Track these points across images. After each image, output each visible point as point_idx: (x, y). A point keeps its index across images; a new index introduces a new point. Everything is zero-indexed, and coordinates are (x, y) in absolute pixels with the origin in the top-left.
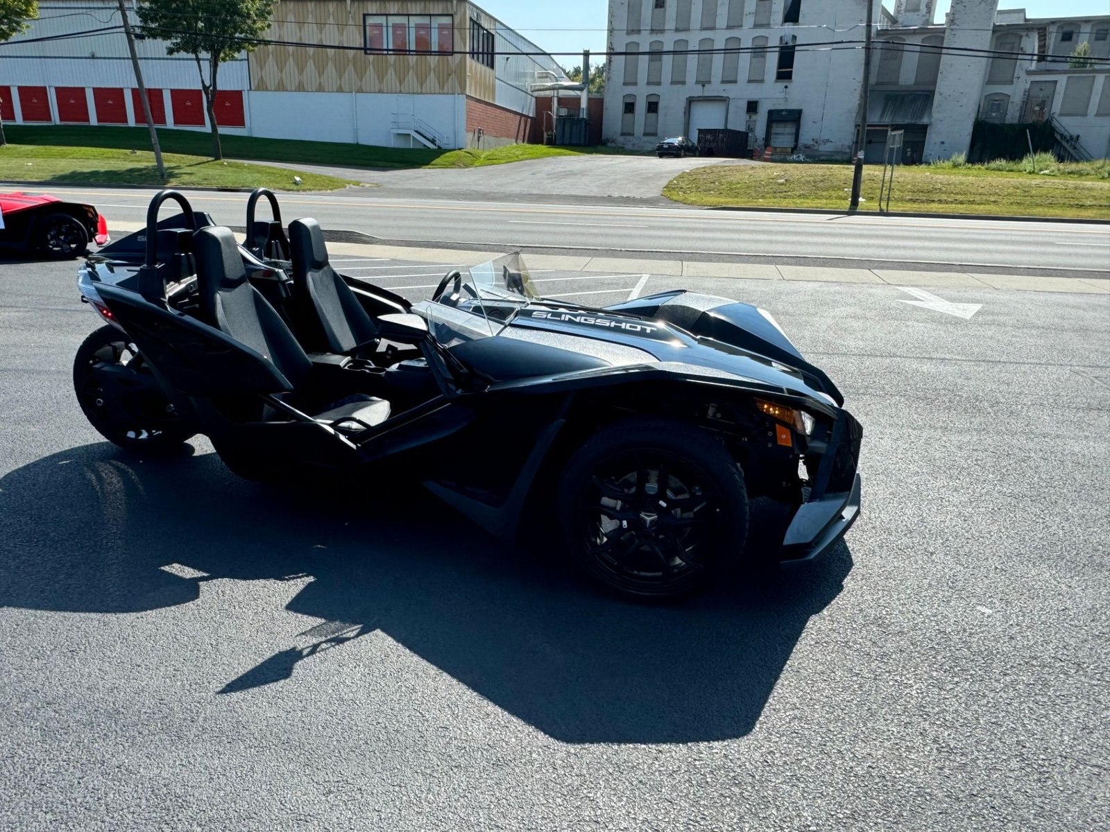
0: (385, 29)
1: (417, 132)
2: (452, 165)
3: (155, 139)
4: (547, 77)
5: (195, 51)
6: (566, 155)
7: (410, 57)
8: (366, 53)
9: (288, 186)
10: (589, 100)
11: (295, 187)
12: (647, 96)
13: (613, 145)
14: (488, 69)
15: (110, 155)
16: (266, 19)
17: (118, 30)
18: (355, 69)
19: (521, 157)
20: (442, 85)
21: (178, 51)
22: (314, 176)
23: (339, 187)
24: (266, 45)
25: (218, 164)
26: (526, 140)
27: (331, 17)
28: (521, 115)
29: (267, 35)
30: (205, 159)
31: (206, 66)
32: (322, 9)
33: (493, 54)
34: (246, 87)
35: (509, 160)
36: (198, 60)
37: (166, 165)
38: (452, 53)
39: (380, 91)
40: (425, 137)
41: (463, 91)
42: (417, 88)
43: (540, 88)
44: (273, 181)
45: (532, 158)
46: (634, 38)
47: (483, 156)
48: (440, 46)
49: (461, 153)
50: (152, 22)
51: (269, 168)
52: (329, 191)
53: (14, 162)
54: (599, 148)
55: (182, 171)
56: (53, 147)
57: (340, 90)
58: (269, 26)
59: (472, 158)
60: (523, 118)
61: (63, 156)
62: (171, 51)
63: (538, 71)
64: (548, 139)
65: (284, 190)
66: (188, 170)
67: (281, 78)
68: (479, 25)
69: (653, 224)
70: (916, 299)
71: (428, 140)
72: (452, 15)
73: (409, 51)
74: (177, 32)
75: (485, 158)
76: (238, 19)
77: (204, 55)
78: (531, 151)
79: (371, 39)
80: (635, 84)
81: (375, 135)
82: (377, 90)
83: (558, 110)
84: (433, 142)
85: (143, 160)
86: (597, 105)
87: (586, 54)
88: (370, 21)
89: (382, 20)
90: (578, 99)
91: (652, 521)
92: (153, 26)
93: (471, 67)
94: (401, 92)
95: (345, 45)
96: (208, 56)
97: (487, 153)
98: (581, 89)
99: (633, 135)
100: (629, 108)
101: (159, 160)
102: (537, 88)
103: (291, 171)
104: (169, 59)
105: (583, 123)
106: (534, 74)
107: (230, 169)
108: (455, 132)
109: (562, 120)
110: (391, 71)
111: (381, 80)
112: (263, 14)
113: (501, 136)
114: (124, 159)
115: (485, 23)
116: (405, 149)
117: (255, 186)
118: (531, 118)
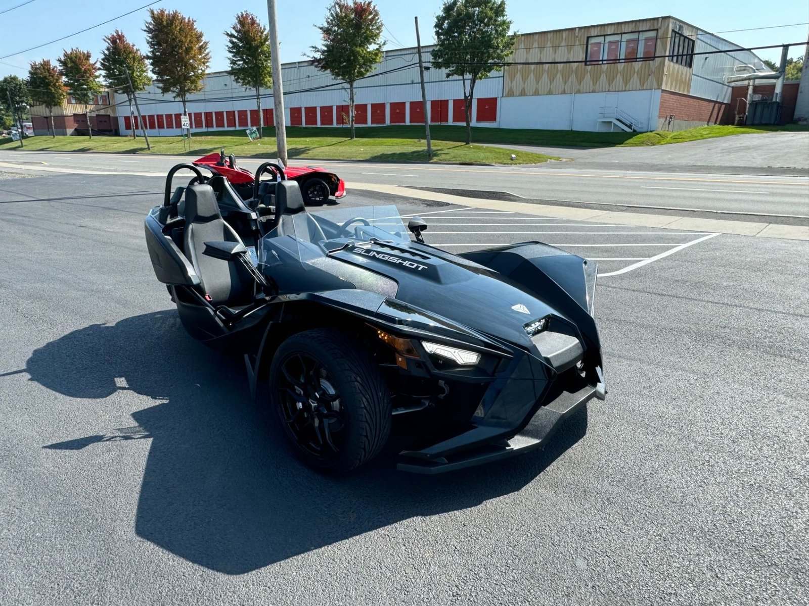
0: (602, 45)
1: (618, 120)
2: (642, 144)
3: (428, 132)
4: (744, 70)
5: (462, 74)
6: (749, 133)
7: (619, 64)
8: (586, 65)
9: (505, 161)
10: (785, 86)
11: (510, 162)
14: (686, 69)
15: (406, 143)
16: (510, 48)
17: (416, 65)
18: (577, 77)
19: (705, 136)
20: (642, 83)
21: (452, 75)
22: (527, 154)
23: (543, 162)
25: (467, 147)
26: (718, 122)
27: (564, 41)
28: (716, 102)
29: (509, 59)
30: (459, 144)
31: (468, 83)
32: (558, 37)
33: (692, 55)
34: (501, 95)
35: (693, 138)
36: (464, 79)
37: (434, 148)
38: (653, 58)
39: (593, 92)
40: (624, 123)
41: (659, 87)
42: (622, 87)
43: (736, 79)
44: (497, 158)
45: (716, 137)
47: (671, 136)
48: (644, 53)
49: (652, 134)
50: (439, 58)
51: (499, 148)
52: (533, 164)
53: (354, 149)
54: (788, 126)
55: (443, 152)
56: (378, 139)
57: (564, 92)
58: (512, 53)
59: (660, 138)
60: (717, 105)
61: (381, 144)
62: (448, 75)
63: (737, 65)
64: (738, 121)
65: (501, 163)
66: (446, 151)
67: (524, 88)
68: (681, 35)
69: (775, 191)
71: (626, 125)
72: (657, 30)
73: (619, 60)
74: (452, 63)
75: (671, 138)
76: (491, 51)
77: (468, 76)
78: (718, 131)
79: (591, 54)
81: (585, 123)
83: (752, 96)
84: (630, 127)
85: (420, 145)
86: (792, 89)
87: (786, 47)
88: (592, 41)
89: (601, 39)
90: (773, 86)
92: (440, 61)
93: (669, 66)
94: (609, 91)
95: (571, 60)
96: (471, 76)
97: (674, 134)
98: (776, 77)
101: (429, 145)
102: (733, 80)
103: (512, 150)
104: (447, 81)
105: (775, 106)
106: (733, 68)
107: (473, 150)
108: (649, 119)
109: (754, 104)
110: (603, 77)
111: (595, 83)
112: (508, 45)
113: (693, 120)
114: (413, 146)
115: (686, 33)
116: (606, 133)
117: (484, 161)
118: (725, 104)
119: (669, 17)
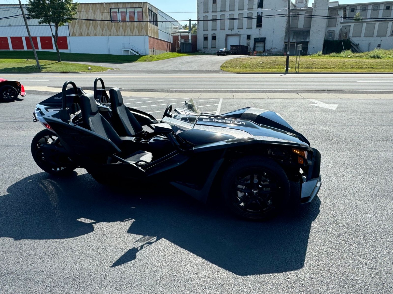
0: (118, 13)
1: (131, 49)
2: (145, 61)
3: (36, 55)
4: (176, 29)
5: (49, 23)
6: (185, 56)
7: (127, 23)
8: (111, 22)
9: (86, 71)
10: (192, 36)
11: (88, 71)
12: (212, 34)
13: (201, 52)
14: (156, 27)
15: (19, 61)
16: (75, 10)
17: (21, 16)
18: (108, 28)
19: (169, 57)
20: (140, 33)
21: (43, 23)
22: (96, 67)
23: (105, 70)
24: (75, 20)
25: (60, 63)
26: (170, 51)
27: (98, 9)
28: (168, 42)
29: (75, 16)
30: (54, 62)
31: (53, 28)
32: (95, 6)
33: (157, 21)
34: (68, 35)
35: (165, 58)
36: (50, 26)
37: (40, 64)
38: (143, 21)
39: (117, 35)
40: (134, 51)
41: (147, 35)
42: (131, 34)
43: (174, 32)
44: (81, 69)
45: (173, 57)
46: (206, 14)
47: (155, 57)
48: (138, 19)
49: (148, 56)
50: (32, 13)
51: (79, 64)
52: (101, 72)
54: (196, 53)
55: (46, 66)
57: (103, 35)
58: (76, 13)
59: (152, 58)
60: (169, 43)
61: (1, 62)
62: (40, 23)
63: (173, 26)
64: (178, 50)
65: (85, 72)
66: (49, 66)
67: (81, 32)
68: (152, 11)
69: (220, 80)
70: (316, 104)
72: (142, 8)
73: (127, 21)
74: (42, 16)
75: (156, 58)
76: (64, 11)
77: (52, 24)
78: (172, 55)
79: (113, 16)
80: (208, 30)
81: (116, 51)
82: (116, 35)
83: (181, 40)
84: (137, 53)
85: (32, 63)
86: (195, 38)
87: (190, 21)
88: (113, 10)
89: (117, 10)
90: (188, 36)
91: (256, 193)
92: (33, 14)
93: (150, 25)
94: (125, 35)
95: (104, 20)
96: (54, 24)
97: (157, 56)
98: (189, 33)
99: (208, 48)
100: (206, 38)
101: (38, 62)
102: (173, 33)
103: (88, 65)
104: (40, 26)
105: (190, 44)
106: (172, 27)
107: (64, 65)
108: (145, 49)
109: (182, 43)
110: (121, 29)
111: (117, 32)
112: (73, 9)
113: (161, 50)
114: (25, 63)
115: (154, 10)
116: (127, 56)
117: (74, 71)
118: (171, 43)
119: (146, 2)
